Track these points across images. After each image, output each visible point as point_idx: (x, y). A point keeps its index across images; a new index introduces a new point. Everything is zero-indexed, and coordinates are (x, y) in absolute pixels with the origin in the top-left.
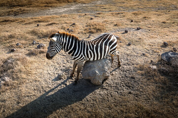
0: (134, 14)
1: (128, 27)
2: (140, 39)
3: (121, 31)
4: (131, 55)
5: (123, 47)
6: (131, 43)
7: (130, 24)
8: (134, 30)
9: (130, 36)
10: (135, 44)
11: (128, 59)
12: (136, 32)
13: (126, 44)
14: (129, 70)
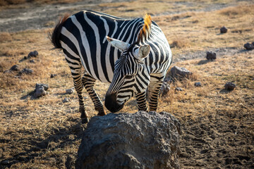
0: (227, 14)
1: (214, 45)
3: (193, 58)
4: (244, 116)
5: (210, 97)
6: (235, 83)
7: (218, 39)
8: (236, 51)
9: (224, 67)
10: (249, 85)
11: (236, 128)
12: (242, 57)
13: (218, 89)
14: (246, 155)
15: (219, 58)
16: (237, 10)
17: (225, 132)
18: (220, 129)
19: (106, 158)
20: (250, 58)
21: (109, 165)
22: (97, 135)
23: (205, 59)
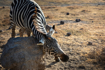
0: (70, 8)
1: (64, 19)
2: (82, 29)
3: (55, 23)
4: (74, 45)
5: (61, 38)
6: (71, 33)
7: (66, 17)
8: (72, 22)
9: (67, 27)
10: (76, 34)
11: (70, 49)
12: (75, 24)
13: (64, 35)
14: (73, 59)
15: (65, 24)
16: (74, 7)
17: (66, 51)
18: (64, 49)
19: (15, 54)
20: (77, 25)
21: (16, 57)
22: (12, 45)
23: (60, 24)
